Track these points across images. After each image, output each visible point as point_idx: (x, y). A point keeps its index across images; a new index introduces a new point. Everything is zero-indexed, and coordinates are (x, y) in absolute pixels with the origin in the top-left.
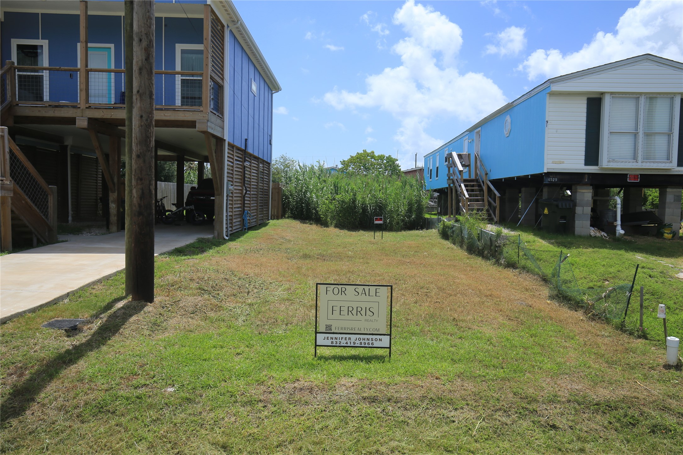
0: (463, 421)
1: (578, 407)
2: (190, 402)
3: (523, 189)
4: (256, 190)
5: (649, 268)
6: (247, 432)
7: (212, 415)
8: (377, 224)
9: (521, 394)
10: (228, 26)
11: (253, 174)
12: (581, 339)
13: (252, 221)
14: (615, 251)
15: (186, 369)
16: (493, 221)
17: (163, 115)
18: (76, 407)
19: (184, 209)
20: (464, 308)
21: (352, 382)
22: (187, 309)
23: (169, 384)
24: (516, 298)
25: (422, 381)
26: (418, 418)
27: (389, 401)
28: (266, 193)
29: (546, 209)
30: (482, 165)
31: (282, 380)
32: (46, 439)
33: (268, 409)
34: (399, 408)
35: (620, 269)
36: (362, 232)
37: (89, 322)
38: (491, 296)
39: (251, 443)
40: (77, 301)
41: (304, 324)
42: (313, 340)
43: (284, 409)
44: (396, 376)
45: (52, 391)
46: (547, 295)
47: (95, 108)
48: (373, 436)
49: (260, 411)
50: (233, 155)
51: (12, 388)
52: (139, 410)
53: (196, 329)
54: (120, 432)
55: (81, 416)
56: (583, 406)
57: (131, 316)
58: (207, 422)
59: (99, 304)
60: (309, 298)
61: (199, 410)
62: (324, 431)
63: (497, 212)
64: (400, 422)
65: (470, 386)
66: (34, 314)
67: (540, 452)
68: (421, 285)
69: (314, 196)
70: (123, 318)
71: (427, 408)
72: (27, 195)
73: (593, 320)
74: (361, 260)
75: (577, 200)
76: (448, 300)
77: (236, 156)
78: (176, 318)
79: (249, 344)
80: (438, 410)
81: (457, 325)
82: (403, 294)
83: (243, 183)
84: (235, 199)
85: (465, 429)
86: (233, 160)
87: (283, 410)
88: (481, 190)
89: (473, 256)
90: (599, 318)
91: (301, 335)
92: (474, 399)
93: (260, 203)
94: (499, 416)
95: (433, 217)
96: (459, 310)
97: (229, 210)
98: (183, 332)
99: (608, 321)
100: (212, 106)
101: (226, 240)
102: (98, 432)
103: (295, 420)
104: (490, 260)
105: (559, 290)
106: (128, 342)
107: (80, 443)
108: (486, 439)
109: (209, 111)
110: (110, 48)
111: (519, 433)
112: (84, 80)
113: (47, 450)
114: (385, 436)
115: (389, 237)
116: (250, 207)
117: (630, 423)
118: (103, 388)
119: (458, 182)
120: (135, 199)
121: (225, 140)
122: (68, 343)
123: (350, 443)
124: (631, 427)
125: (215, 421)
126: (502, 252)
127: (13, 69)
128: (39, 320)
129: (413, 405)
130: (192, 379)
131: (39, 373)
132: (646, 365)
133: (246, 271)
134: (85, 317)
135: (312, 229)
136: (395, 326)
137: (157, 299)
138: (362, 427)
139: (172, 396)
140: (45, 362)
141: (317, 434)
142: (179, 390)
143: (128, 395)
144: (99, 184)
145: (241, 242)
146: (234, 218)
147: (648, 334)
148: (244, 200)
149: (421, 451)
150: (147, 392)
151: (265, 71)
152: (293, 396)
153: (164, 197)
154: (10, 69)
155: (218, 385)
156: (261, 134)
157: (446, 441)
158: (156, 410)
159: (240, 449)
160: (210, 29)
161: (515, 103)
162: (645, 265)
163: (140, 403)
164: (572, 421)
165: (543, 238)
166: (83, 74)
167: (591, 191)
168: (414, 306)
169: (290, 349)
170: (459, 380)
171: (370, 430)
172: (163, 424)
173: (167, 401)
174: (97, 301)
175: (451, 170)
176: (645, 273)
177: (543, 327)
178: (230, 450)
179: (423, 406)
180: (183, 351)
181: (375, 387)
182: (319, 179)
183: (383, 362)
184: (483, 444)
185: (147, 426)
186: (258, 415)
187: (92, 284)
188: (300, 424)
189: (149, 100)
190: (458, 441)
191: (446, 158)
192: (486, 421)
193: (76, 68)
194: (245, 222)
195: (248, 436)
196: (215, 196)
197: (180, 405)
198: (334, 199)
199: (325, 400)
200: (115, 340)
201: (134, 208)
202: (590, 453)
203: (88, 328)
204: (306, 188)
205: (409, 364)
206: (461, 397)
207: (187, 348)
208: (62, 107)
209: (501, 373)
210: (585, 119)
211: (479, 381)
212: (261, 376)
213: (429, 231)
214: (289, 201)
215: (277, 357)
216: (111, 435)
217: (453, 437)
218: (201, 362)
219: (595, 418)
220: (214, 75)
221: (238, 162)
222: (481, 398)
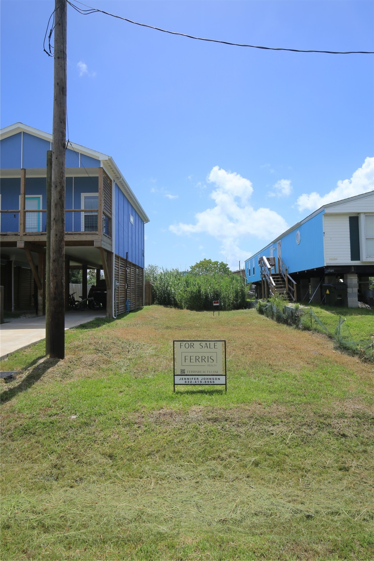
0: (279, 433)
1: (360, 421)
2: (87, 426)
3: (311, 279)
4: (134, 286)
6: (126, 445)
7: (102, 434)
8: (215, 306)
9: (319, 413)
10: (114, 181)
11: (132, 275)
12: (358, 375)
13: (132, 306)
15: (85, 402)
16: (293, 301)
18: (9, 430)
19: (87, 300)
20: (276, 357)
21: (200, 409)
22: (87, 363)
23: (73, 413)
24: (312, 349)
25: (249, 406)
26: (247, 432)
27: (226, 421)
28: (141, 288)
29: (328, 290)
30: (283, 264)
31: (151, 408)
33: (141, 429)
34: (233, 425)
36: (205, 312)
37: (20, 373)
38: (294, 349)
39: (129, 453)
40: (13, 359)
41: (166, 371)
42: (172, 381)
43: (153, 429)
44: (231, 403)
46: (333, 347)
47: (29, 235)
48: (216, 446)
49: (136, 430)
50: (118, 263)
52: (52, 432)
53: (93, 376)
54: (38, 447)
55: (12, 436)
56: (363, 420)
57: (48, 368)
58: (99, 439)
59: (28, 361)
60: (170, 354)
61: (93, 431)
62: (181, 443)
63: (295, 294)
64: (234, 436)
65: (283, 409)
67: (335, 453)
68: (246, 343)
69: (173, 289)
70: (43, 370)
71: (253, 425)
73: (365, 362)
74: (205, 329)
75: (348, 284)
76: (265, 352)
77: (120, 263)
78: (79, 369)
79: (129, 385)
80: (262, 426)
81: (272, 368)
82: (234, 349)
83: (125, 281)
84: (120, 291)
85: (281, 439)
86: (119, 266)
88: (284, 281)
89: (280, 324)
90: (369, 361)
91: (164, 378)
92: (286, 418)
93: (137, 294)
94: (305, 429)
95: (252, 300)
96: (273, 358)
97: (116, 299)
98: (83, 378)
100: (104, 231)
101: (115, 318)
102: (23, 447)
103: (160, 436)
104: (292, 326)
105: (340, 343)
106: (46, 386)
107: (10, 455)
108: (297, 446)
109: (102, 234)
110: (40, 198)
111: (319, 441)
112: (22, 218)
114: (224, 446)
115: (224, 315)
116: (130, 297)
118: (27, 417)
119: (268, 276)
120: (52, 289)
121: (113, 253)
122: (5, 387)
123: (200, 451)
125: (104, 438)
126: (300, 320)
129: (243, 423)
130: (89, 409)
133: (127, 337)
134: (18, 369)
135: (172, 311)
136: (229, 370)
137: (66, 357)
138: (207, 439)
139: (75, 421)
141: (176, 445)
142: (79, 417)
143: (45, 421)
144: (32, 286)
145: (124, 320)
146: (119, 304)
148: (126, 293)
149: (250, 456)
150: (57, 419)
151: (138, 209)
152: (158, 419)
153: (74, 293)
155: (107, 413)
156: (137, 249)
157: (267, 448)
158: (63, 431)
159: (122, 457)
160: (102, 183)
161: (302, 222)
163: (53, 426)
164: (357, 431)
165: (327, 309)
166: (22, 214)
167: (357, 277)
168: (241, 357)
169: (157, 387)
170: (275, 405)
171: (213, 442)
172: (68, 441)
173: (71, 425)
174: (27, 359)
175: (263, 268)
177: (332, 368)
178: (115, 458)
179: (250, 424)
180: (83, 391)
181: (216, 411)
182: (176, 278)
183: (221, 394)
184: (294, 449)
185: (57, 443)
186: (134, 433)
187: (24, 348)
188: (164, 438)
189: (61, 224)
190: (276, 448)
191: (259, 261)
192: (295, 433)
193: (18, 210)
194: (127, 307)
195: (128, 448)
196: (107, 290)
197: (80, 428)
198: (186, 291)
199: (181, 421)
200: (38, 385)
201: (51, 295)
202: (371, 453)
203: (20, 377)
204: (167, 284)
205: (240, 395)
206: (277, 416)
207: (86, 389)
208: (8, 235)
209: (304, 399)
210: (349, 230)
211: (289, 406)
212: (137, 406)
213: (250, 309)
214: (156, 293)
215: (148, 393)
216: (32, 449)
217: (273, 445)
218: (95, 398)
219: (372, 428)
220: (105, 211)
221: (122, 268)
222: (291, 417)
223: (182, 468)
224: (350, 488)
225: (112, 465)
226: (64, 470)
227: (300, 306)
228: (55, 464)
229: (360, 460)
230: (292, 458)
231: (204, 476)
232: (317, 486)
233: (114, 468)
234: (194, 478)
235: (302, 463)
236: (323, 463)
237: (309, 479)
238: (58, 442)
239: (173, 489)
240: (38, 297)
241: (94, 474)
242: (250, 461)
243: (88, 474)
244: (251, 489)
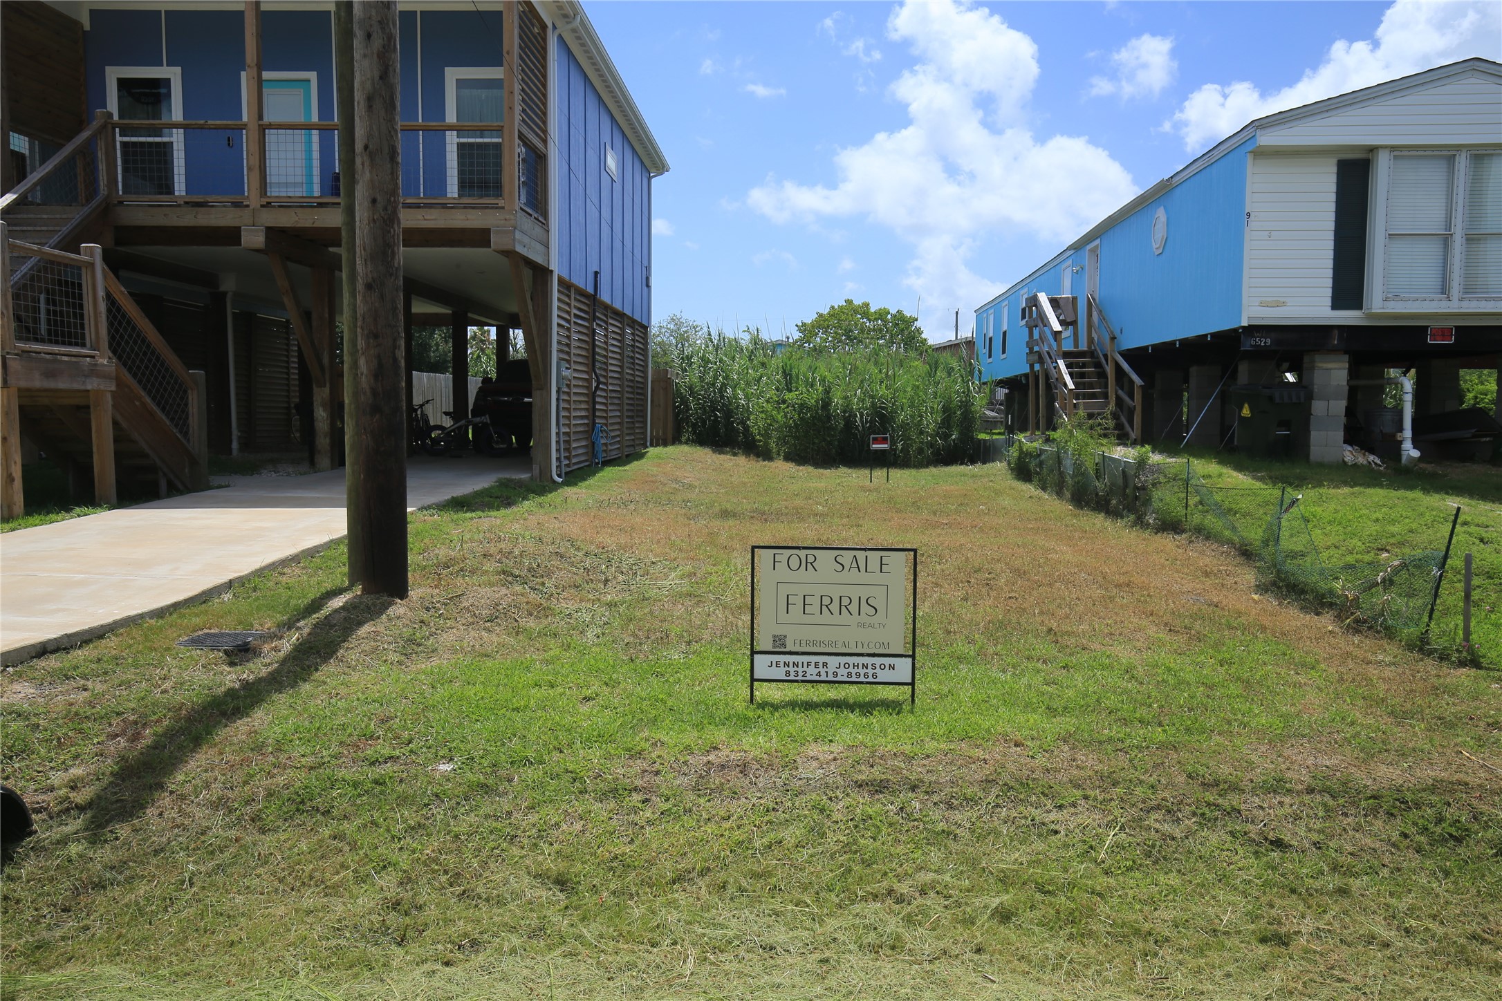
0: (1077, 831)
1: (1331, 803)
2: (487, 793)
3: (1194, 370)
4: (618, 382)
5: (1478, 525)
6: (608, 851)
7: (534, 818)
8: (876, 451)
9: (1203, 776)
10: (554, 27)
11: (611, 348)
12: (1332, 670)
13: (610, 448)
14: (1401, 493)
15: (478, 725)
16: (1128, 439)
17: (421, 218)
18: (248, 801)
19: (469, 422)
20: (1071, 609)
21: (832, 753)
22: (477, 613)
23: (442, 757)
24: (1184, 589)
25: (984, 750)
26: (978, 824)
27: (913, 791)
28: (639, 391)
29: (1246, 405)
30: (1103, 318)
31: (681, 748)
32: (188, 862)
33: (653, 807)
34: (935, 804)
35: (1414, 526)
36: (843, 470)
37: (273, 637)
38: (1128, 585)
39: (618, 873)
40: (249, 598)
41: (725, 641)
42: (746, 671)
43: (687, 806)
44: (928, 739)
45: (199, 769)
46: (1252, 584)
47: (280, 206)
48: (880, 862)
49: (636, 811)
50: (569, 305)
51: (118, 763)
52: (380, 808)
53: (497, 652)
54: (341, 851)
55: (260, 819)
56: (1341, 801)
57: (360, 624)
58: (524, 831)
59: (293, 602)
60: (737, 591)
61: (506, 808)
62: (773, 851)
63: (1137, 419)
64: (938, 834)
65: (1090, 761)
66: (161, 622)
67: (1249, 895)
68: (976, 565)
69: (741, 395)
70: (345, 629)
71: (997, 806)
72: (144, 389)
73: (1357, 631)
74: (845, 521)
75: (1315, 387)
76: (1034, 593)
77: (575, 307)
78: (454, 631)
79: (610, 679)
80: (1022, 808)
81: (1057, 642)
82: (937, 584)
83: (590, 366)
84: (574, 398)
85: (1081, 848)
86: (570, 316)
87: (684, 808)
88: (1102, 375)
89: (1086, 511)
90: (1370, 628)
91: (719, 662)
92: (1099, 787)
93: (627, 410)
94: (1157, 820)
95: (995, 437)
96: (1059, 613)
97: (562, 421)
98: (469, 658)
99: (1389, 633)
100: (523, 199)
101: (558, 483)
102: (296, 850)
103: (710, 828)
104: (1122, 517)
105: (1278, 571)
106: (355, 676)
107: (258, 872)
108: (1129, 869)
109: (517, 208)
110: (309, 80)
111: (1200, 857)
112: (255, 148)
113: (191, 884)
114: (907, 862)
115: (902, 479)
116: (606, 418)
117: (1451, 835)
118: (304, 763)
119: (1051, 358)
120: (364, 378)
121: (552, 271)
122: (231, 677)
123: (831, 875)
124: (1451, 843)
125: (539, 831)
126: (1150, 500)
127: (110, 126)
128: (172, 633)
129: (966, 799)
130: (490, 746)
131: (171, 734)
132: (1480, 719)
133: (601, 540)
134: (266, 626)
135: (738, 465)
136: (924, 643)
137: (414, 594)
138: (855, 842)
139: (448, 780)
140: (184, 712)
141: (759, 856)
142: (463, 769)
143: (356, 777)
144: (292, 377)
145: (588, 488)
146: (573, 438)
147: (1484, 657)
148: (594, 403)
149: (985, 892)
150: (395, 772)
151: (634, 129)
152: (704, 781)
153: (427, 402)
154: (104, 126)
155: (546, 757)
156: (628, 264)
157: (1039, 872)
158: (415, 808)
159: (594, 886)
160: (516, 31)
161: (1175, 180)
162: (1469, 519)
163: (382, 793)
164: (1319, 831)
165: (1239, 468)
166: (255, 135)
167: (1347, 365)
168: (961, 607)
169: (697, 688)
170: (1066, 748)
171: (872, 849)
172: (431, 835)
173: (437, 789)
174: (290, 597)
175: (1035, 332)
176: (1470, 534)
177: (1247, 646)
178: (573, 888)
179: (988, 800)
180: (471, 693)
181: (881, 762)
182: (750, 359)
183: (898, 713)
184: (1121, 878)
185: (396, 840)
186: (632, 817)
187: (280, 564)
188: (722, 836)
189: (389, 166)
190: (1067, 871)
191: (1024, 310)
192: (1127, 830)
193: (239, 122)
194: (596, 449)
195: (612, 861)
196: (534, 393)
197: (467, 798)
198: (784, 402)
199: (775, 787)
200: (328, 672)
201: (362, 398)
202: (1361, 898)
203: (272, 649)
204: (723, 378)
205: (955, 716)
206: (1071, 781)
207: (479, 687)
208: (213, 206)
209: (1158, 735)
210: (1332, 207)
211: (1109, 751)
212: (639, 740)
213: (987, 465)
214: (688, 408)
215: (669, 703)
216: (323, 857)
217: (1056, 863)
218: (508, 714)
219: (1370, 826)
220: (525, 131)
221: (579, 321)
222: (1115, 784)
223: (779, 919)
224: (1291, 993)
225: (567, 907)
226: (421, 918)
227: (1150, 454)
228: (394, 900)
229: (1327, 917)
230: (1115, 901)
231: (844, 943)
232: (1189, 984)
233: (571, 915)
234: (815, 949)
235: (1146, 919)
236: (1210, 921)
237: (1166, 962)
238: (400, 839)
239: (750, 976)
240: (315, 410)
241: (513, 929)
242: (984, 907)
243: (495, 929)
244: (989, 985)
